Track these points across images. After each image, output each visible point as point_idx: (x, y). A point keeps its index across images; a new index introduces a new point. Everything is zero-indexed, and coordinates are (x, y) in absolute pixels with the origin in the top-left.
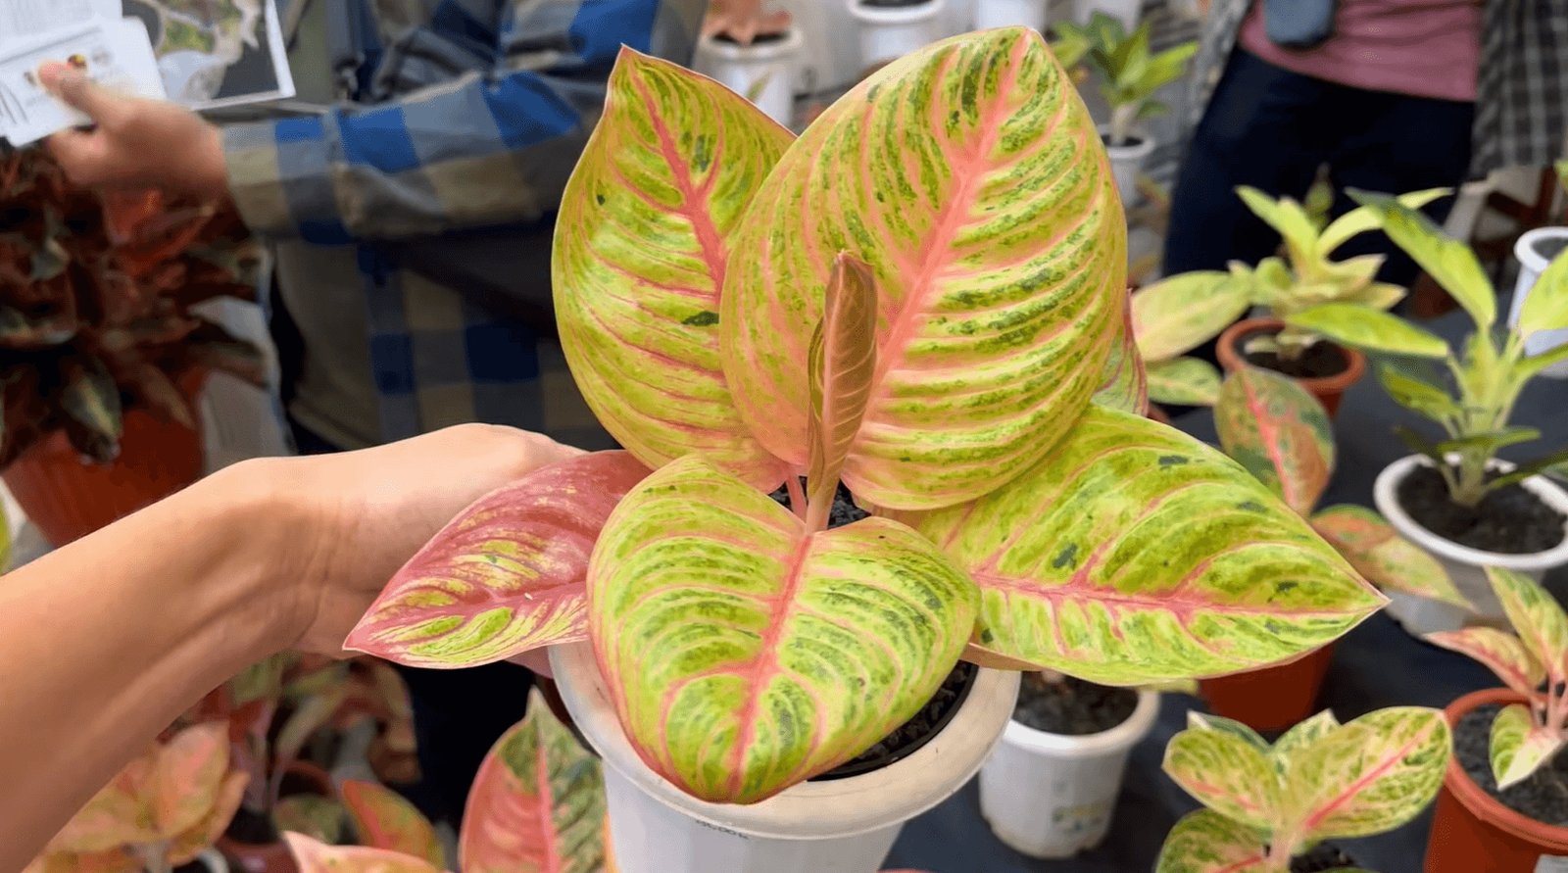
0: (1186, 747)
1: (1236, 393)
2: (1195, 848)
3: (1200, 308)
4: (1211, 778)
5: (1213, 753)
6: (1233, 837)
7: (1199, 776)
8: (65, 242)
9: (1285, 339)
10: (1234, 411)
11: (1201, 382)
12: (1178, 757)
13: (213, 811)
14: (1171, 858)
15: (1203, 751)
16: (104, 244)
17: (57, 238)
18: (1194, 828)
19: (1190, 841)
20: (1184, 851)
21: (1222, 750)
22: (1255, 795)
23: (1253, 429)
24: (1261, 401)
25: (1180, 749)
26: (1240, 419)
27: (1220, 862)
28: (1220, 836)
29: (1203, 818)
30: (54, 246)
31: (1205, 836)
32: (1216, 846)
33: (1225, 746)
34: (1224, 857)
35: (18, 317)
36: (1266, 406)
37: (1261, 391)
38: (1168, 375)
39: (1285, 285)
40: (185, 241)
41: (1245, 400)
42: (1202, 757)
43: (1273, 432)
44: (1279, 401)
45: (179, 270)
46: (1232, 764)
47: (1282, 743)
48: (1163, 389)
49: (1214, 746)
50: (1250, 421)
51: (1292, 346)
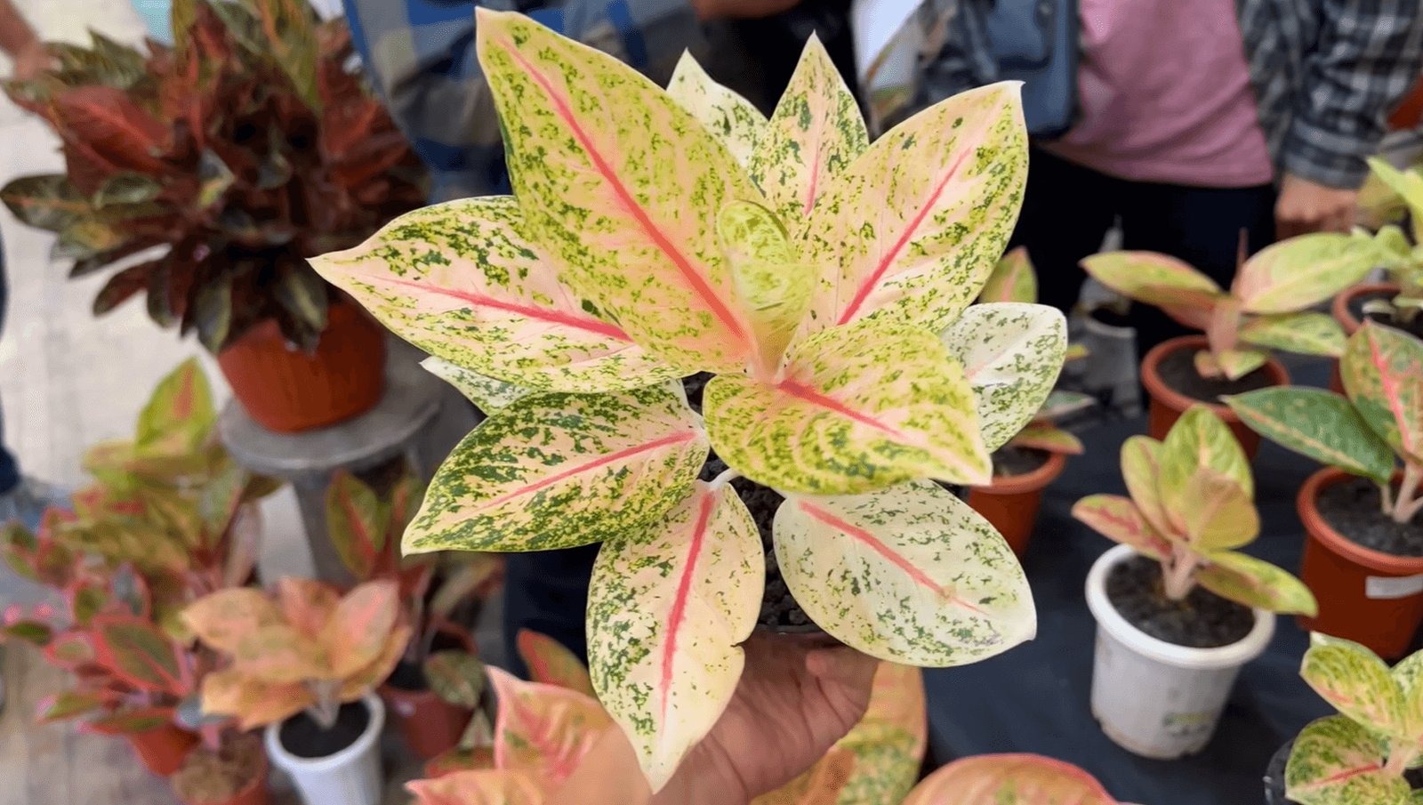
0: (1321, 659)
1: (1361, 347)
2: (1321, 750)
3: (1327, 265)
4: (1341, 688)
5: (1344, 667)
6: (1355, 745)
7: (1330, 686)
8: (289, 157)
9: (1401, 302)
10: (1358, 364)
11: (1326, 335)
12: (1313, 667)
13: (381, 657)
14: (1299, 756)
15: (1335, 664)
16: (317, 161)
17: (283, 153)
18: (1320, 732)
19: (1314, 743)
20: (1311, 751)
21: (1352, 665)
22: (1379, 709)
23: (1375, 381)
24: (1384, 357)
25: (1315, 660)
26: (1365, 371)
27: (1343, 766)
28: (1345, 743)
29: (1329, 724)
30: (280, 160)
31: (1330, 741)
32: (1339, 750)
33: (1355, 662)
34: (1347, 762)
35: (247, 218)
36: (1389, 360)
37: (1386, 347)
38: (1294, 327)
39: (1404, 253)
40: (388, 161)
41: (1370, 353)
42: (1335, 669)
43: (1396, 386)
44: (1403, 357)
45: (383, 186)
46: (1360, 679)
47: (1403, 666)
48: (1290, 340)
49: (1346, 662)
50: (1373, 374)
51: (1408, 309)
